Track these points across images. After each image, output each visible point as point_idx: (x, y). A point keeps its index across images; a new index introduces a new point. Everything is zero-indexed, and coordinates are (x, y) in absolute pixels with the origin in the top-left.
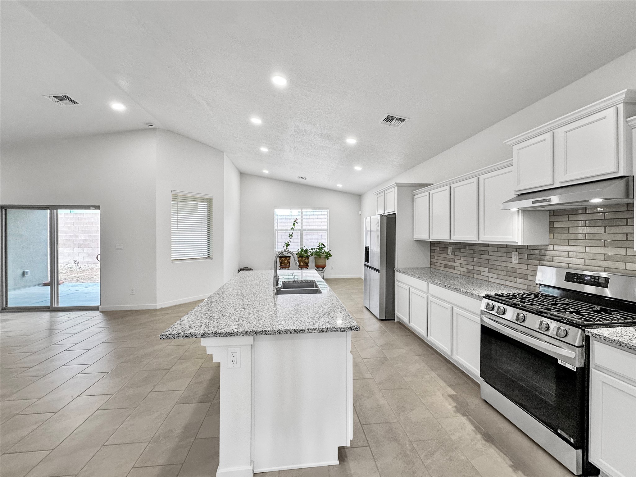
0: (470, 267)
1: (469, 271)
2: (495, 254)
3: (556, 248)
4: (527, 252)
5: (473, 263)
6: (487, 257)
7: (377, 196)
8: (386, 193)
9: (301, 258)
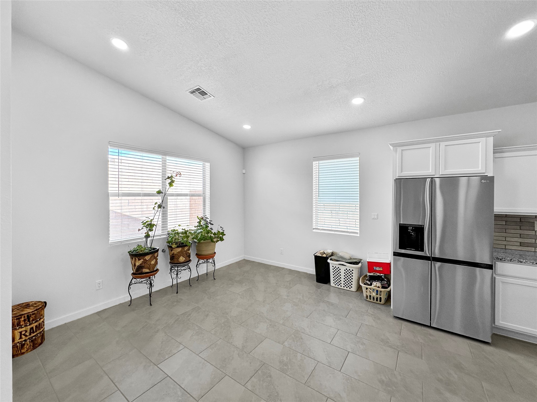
7: (399, 149)
8: (443, 144)
9: (179, 249)
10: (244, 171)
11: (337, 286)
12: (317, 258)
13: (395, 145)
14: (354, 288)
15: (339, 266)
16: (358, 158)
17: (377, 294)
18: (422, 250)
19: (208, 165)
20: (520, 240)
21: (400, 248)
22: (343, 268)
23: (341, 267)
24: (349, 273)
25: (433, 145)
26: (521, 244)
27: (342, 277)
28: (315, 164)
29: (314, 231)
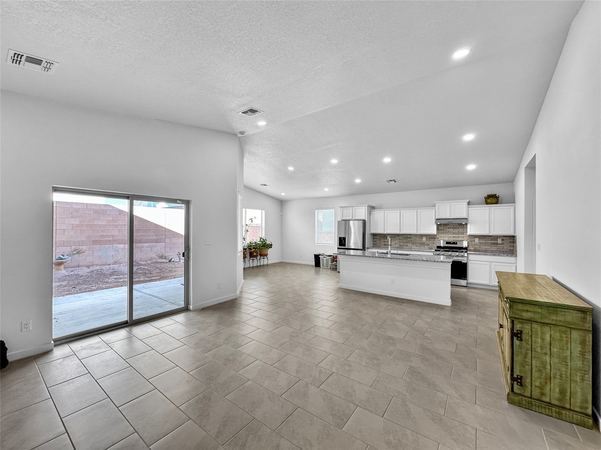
0: (401, 244)
1: (400, 246)
2: (415, 238)
3: (439, 235)
4: (429, 237)
5: (403, 242)
6: (411, 239)
7: (342, 209)
8: (354, 208)
9: (254, 249)
10: (282, 214)
11: (323, 267)
12: (315, 255)
13: (341, 207)
14: (329, 268)
15: (323, 258)
16: (334, 210)
17: (335, 266)
18: (345, 246)
19: (264, 212)
20: (384, 243)
21: (339, 246)
22: (325, 259)
23: (324, 258)
24: (327, 260)
25: (351, 208)
26: (384, 245)
27: (325, 263)
28: (316, 211)
29: (316, 244)
